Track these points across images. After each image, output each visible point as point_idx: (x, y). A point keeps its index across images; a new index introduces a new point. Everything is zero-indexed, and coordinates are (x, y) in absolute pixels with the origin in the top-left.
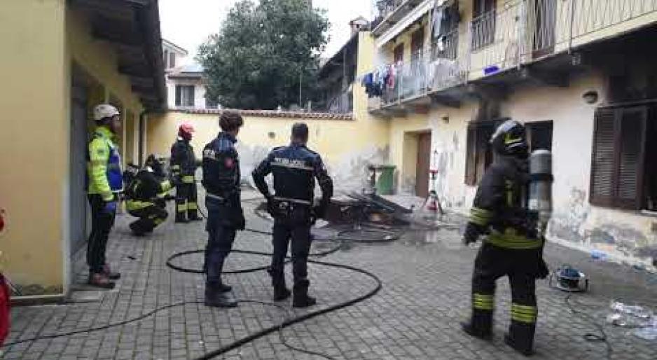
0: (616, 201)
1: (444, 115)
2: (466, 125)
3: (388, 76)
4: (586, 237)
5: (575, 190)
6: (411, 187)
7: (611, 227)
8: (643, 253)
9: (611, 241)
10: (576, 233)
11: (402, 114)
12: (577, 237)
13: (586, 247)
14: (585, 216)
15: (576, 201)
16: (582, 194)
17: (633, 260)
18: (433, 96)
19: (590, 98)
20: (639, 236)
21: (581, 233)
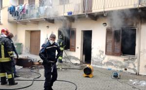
0: (114, 54)
1: (47, 25)
2: (58, 30)
3: (24, 9)
4: (104, 64)
5: (100, 51)
6: (28, 51)
7: (112, 61)
8: (121, 67)
9: (112, 65)
10: (101, 63)
11: (25, 23)
12: (101, 64)
13: (105, 67)
14: (104, 58)
15: (101, 54)
16: (103, 52)
17: (119, 69)
18: (46, 19)
19: (105, 25)
20: (120, 62)
21: (103, 63)
